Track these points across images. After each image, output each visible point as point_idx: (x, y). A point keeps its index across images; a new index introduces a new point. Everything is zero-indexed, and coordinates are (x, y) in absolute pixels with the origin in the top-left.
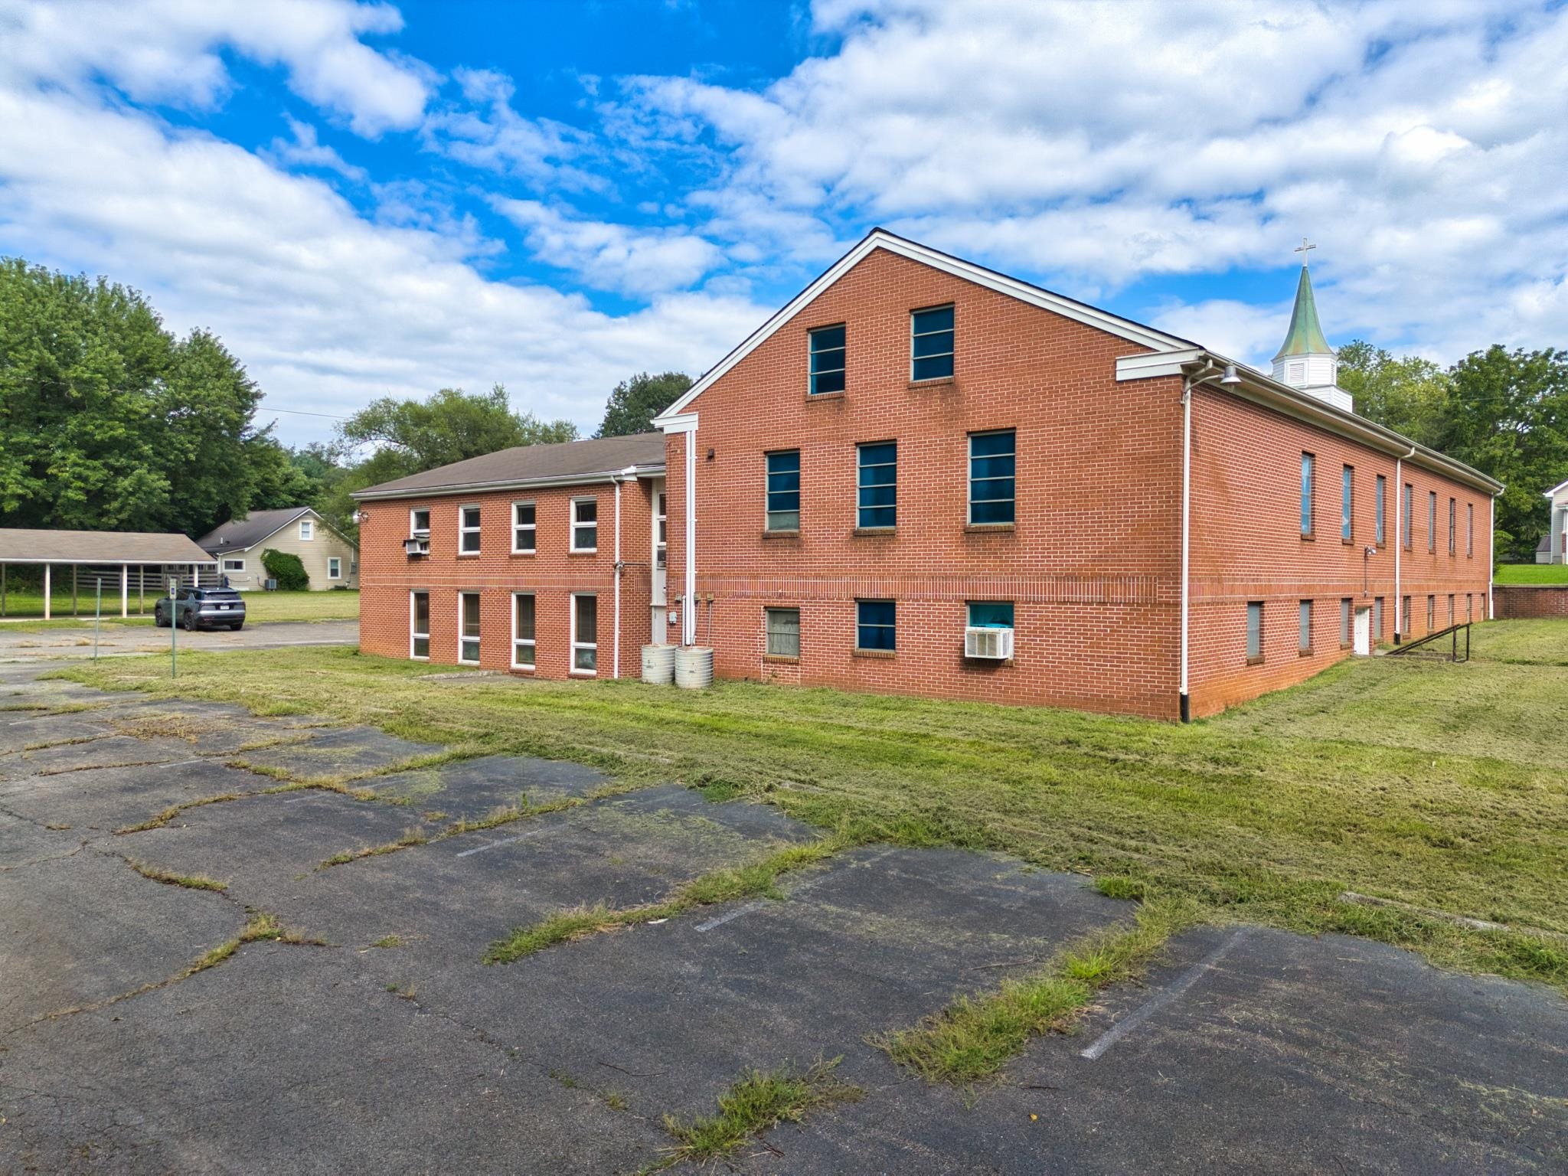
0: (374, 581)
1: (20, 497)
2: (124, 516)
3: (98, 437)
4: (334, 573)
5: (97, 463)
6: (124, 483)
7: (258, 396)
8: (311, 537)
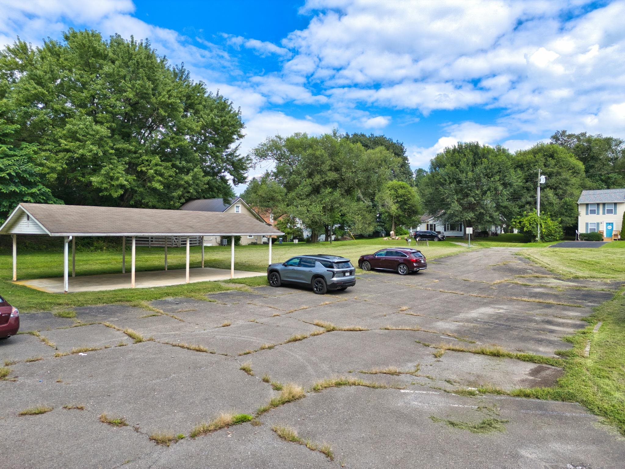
1: (124, 187)
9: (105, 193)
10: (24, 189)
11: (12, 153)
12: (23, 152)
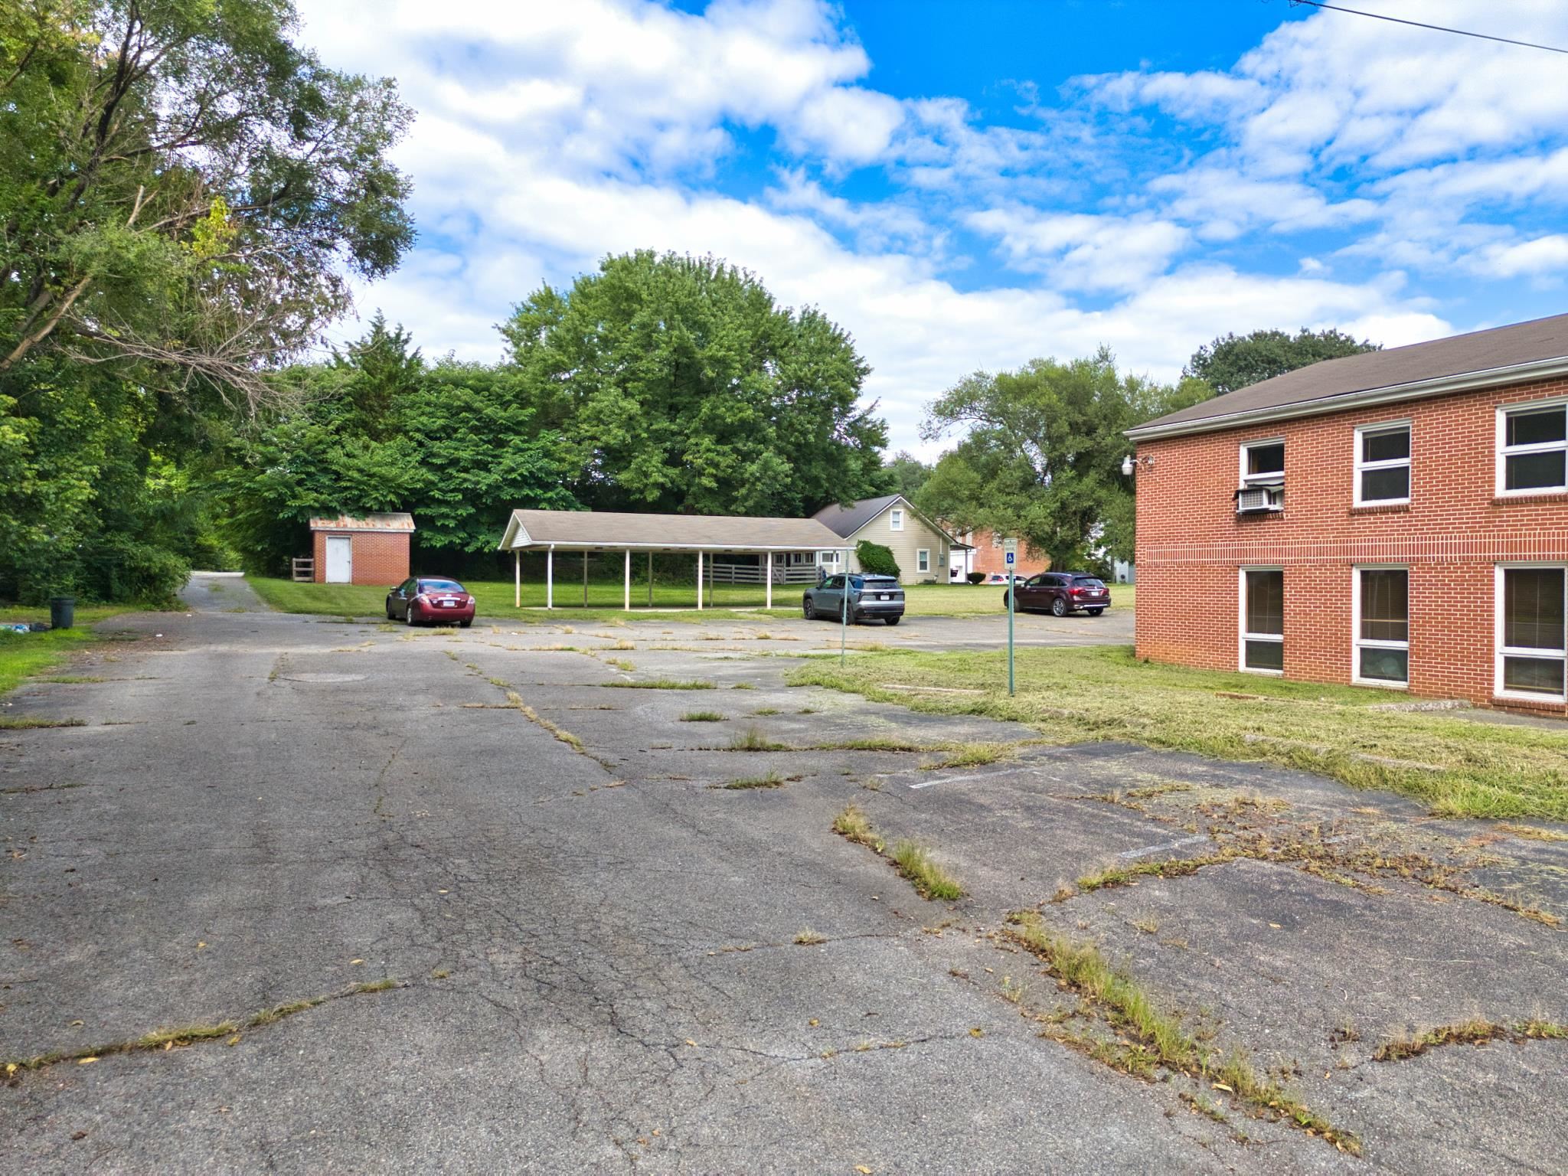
1: (662, 486)
2: (750, 503)
3: (729, 420)
4: (923, 565)
5: (727, 448)
6: (753, 468)
7: (866, 371)
8: (901, 527)
9: (638, 496)
10: (539, 492)
11: (526, 445)
12: (540, 444)
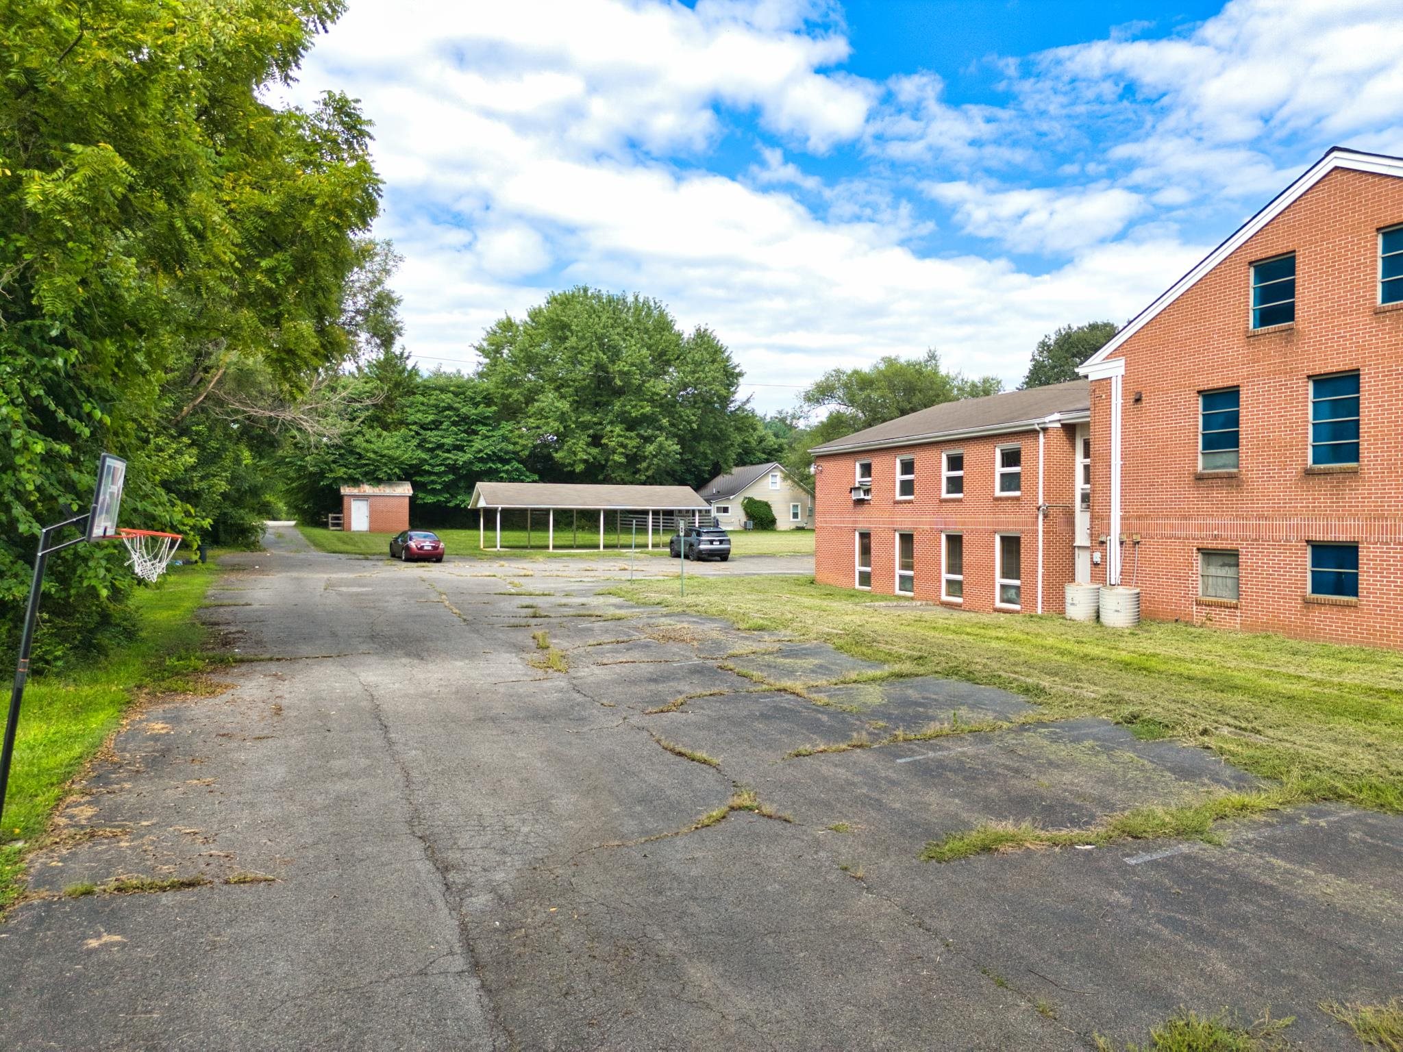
0: (826, 522)
1: (586, 461)
2: (649, 473)
3: (633, 415)
4: (795, 515)
5: (633, 434)
6: (650, 448)
7: (740, 374)
8: (778, 486)
10: (499, 465)
11: (490, 434)
12: (501, 432)
